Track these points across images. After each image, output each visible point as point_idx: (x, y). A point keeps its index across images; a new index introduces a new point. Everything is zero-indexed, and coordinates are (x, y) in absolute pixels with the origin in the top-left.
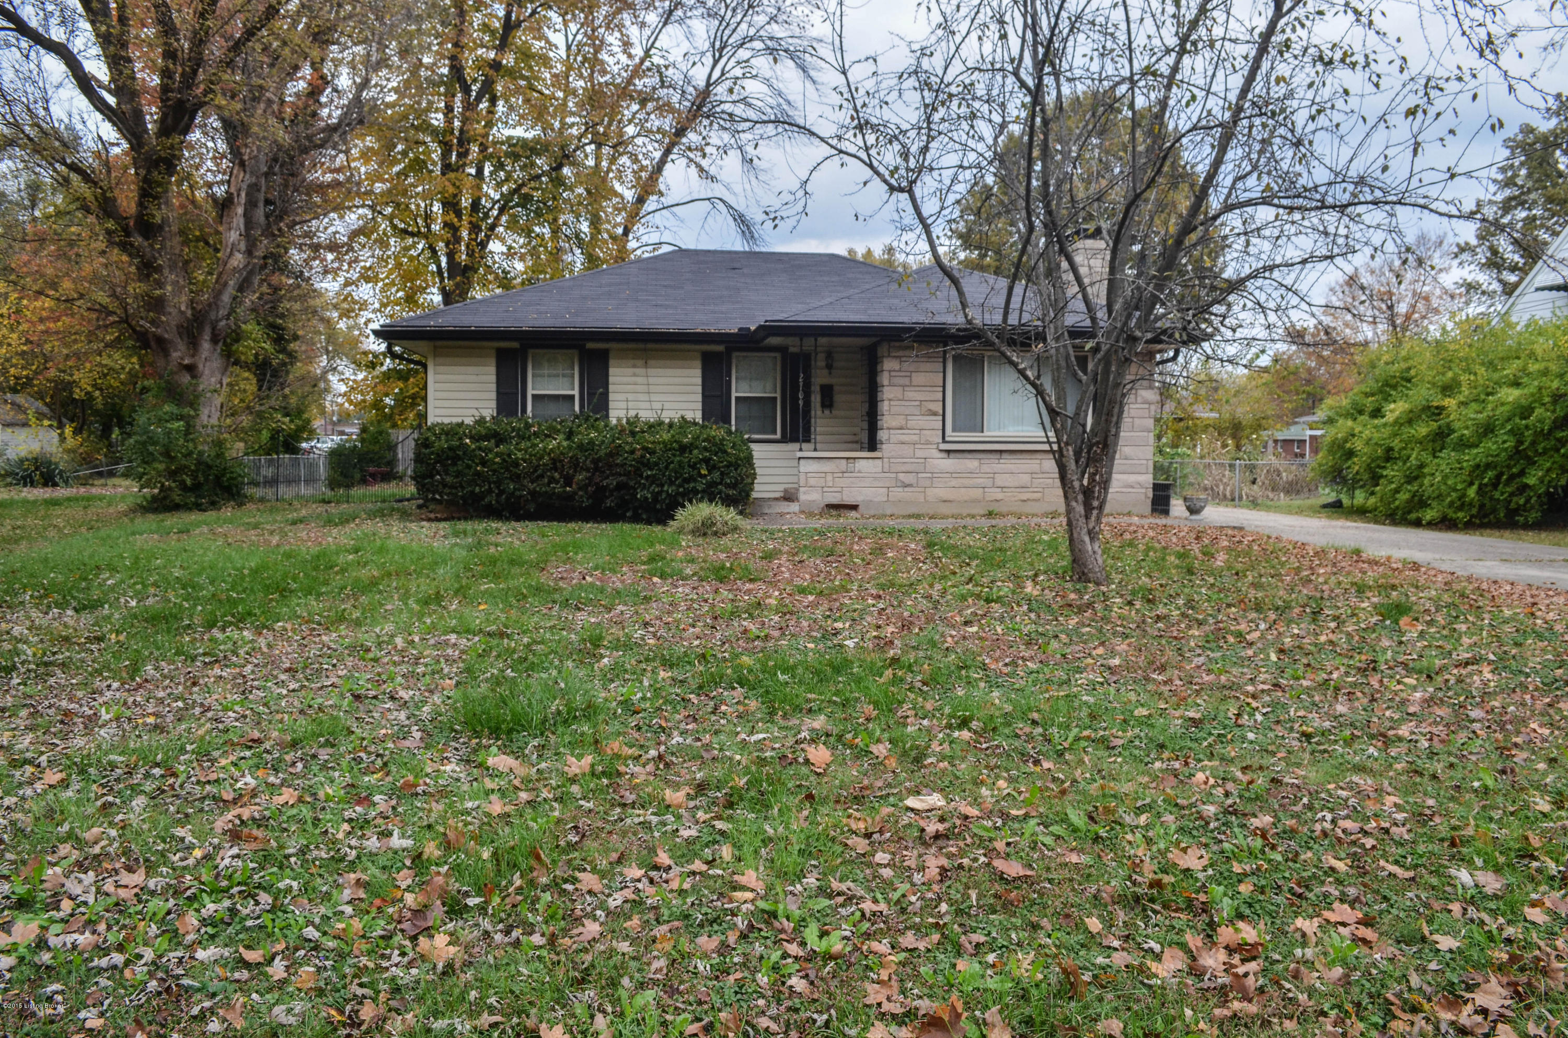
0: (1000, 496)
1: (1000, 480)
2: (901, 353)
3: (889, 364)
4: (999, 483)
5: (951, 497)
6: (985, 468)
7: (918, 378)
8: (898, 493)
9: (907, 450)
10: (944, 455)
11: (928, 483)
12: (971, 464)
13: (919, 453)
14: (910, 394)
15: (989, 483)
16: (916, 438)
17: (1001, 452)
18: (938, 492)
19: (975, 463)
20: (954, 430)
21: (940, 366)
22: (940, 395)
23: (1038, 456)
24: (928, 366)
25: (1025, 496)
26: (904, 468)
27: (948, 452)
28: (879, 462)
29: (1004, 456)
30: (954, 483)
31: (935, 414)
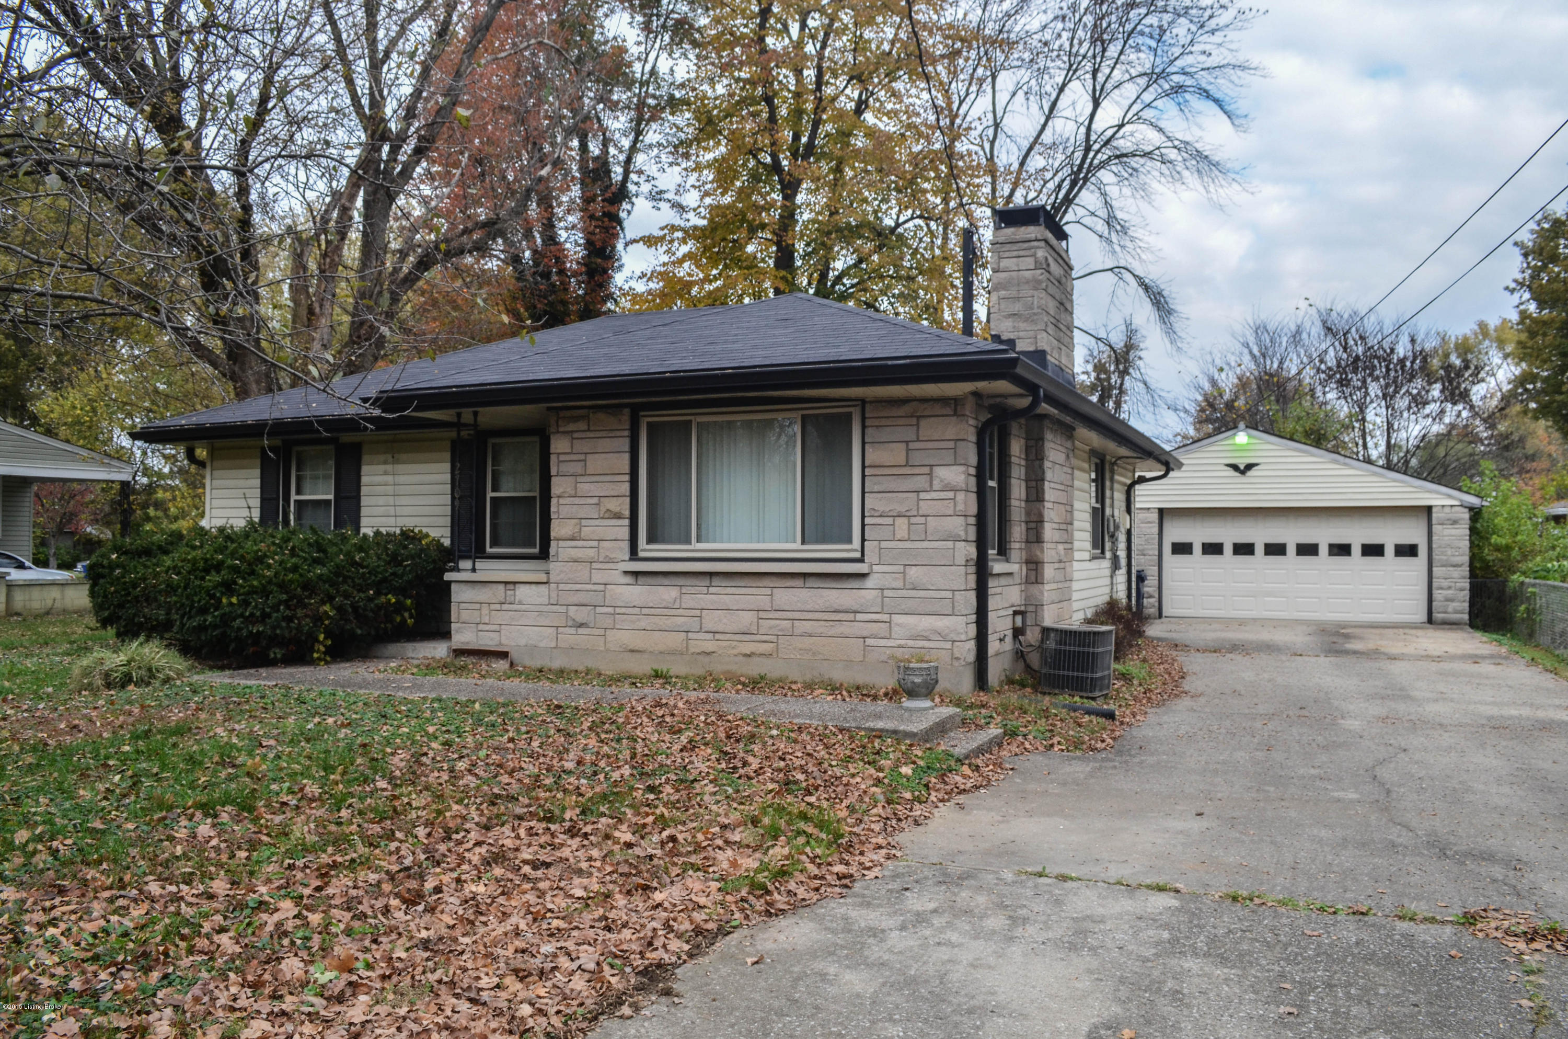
0: (710, 646)
1: (710, 619)
2: (571, 427)
3: (559, 445)
4: (708, 625)
5: (639, 645)
6: (688, 601)
7: (596, 463)
8: (570, 637)
9: (582, 572)
10: (629, 579)
11: (608, 622)
12: (667, 593)
13: (597, 577)
14: (584, 488)
15: (694, 624)
16: (591, 553)
17: (711, 575)
18: (623, 637)
19: (673, 593)
20: (651, 540)
21: (625, 444)
22: (625, 488)
23: (767, 582)
24: (606, 444)
25: (748, 648)
26: (575, 599)
27: (636, 574)
28: (543, 588)
29: (716, 581)
30: (643, 623)
31: (618, 516)
